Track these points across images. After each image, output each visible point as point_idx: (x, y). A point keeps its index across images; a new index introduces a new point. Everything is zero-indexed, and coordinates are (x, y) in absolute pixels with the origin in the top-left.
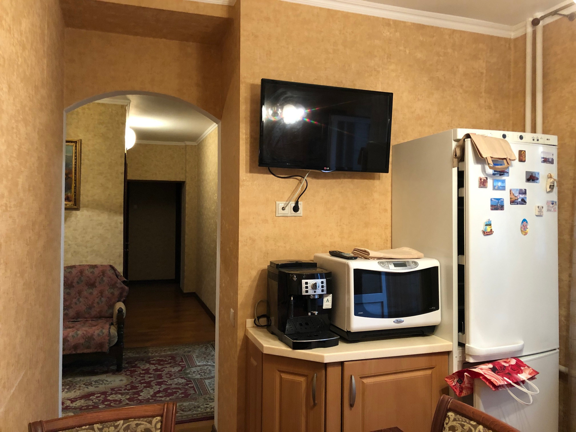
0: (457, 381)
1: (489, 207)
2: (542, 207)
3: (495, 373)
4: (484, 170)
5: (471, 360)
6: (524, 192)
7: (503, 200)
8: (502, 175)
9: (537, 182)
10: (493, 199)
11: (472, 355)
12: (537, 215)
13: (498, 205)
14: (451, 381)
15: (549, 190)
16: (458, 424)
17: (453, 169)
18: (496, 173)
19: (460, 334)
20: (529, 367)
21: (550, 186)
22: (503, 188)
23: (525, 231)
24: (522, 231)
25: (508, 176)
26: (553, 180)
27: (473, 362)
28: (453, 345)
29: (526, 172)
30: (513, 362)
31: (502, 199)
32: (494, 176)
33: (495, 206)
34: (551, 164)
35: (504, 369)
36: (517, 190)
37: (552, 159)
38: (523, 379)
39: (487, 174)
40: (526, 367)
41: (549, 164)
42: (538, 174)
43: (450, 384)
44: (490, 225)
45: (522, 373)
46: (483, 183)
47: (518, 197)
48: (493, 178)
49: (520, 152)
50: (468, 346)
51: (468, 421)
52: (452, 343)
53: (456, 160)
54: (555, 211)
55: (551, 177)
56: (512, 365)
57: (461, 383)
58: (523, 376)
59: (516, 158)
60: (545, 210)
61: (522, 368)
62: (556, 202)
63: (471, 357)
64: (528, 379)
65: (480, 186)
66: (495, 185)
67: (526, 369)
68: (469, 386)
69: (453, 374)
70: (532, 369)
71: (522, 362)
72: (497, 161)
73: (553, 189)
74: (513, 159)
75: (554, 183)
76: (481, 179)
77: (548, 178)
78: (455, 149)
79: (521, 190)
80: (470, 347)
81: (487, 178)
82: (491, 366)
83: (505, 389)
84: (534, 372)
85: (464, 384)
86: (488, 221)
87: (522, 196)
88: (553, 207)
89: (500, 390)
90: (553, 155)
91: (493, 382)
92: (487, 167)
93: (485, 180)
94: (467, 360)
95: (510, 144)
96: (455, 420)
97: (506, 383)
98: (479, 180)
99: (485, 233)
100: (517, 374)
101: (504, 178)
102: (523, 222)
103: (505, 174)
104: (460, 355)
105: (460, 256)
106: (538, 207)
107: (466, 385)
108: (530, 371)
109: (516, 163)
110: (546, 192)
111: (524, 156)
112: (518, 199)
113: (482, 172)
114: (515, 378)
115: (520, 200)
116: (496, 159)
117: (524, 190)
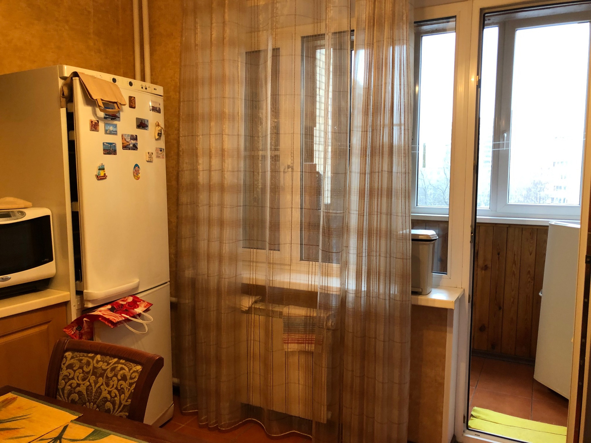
0: (76, 329)
1: (102, 151)
2: (152, 153)
3: (113, 312)
4: (95, 113)
5: (90, 305)
6: (135, 138)
7: (116, 144)
8: (114, 119)
9: (147, 130)
10: (105, 143)
11: (91, 299)
12: (148, 160)
13: (110, 150)
14: (70, 330)
15: (157, 137)
16: (75, 361)
17: (61, 109)
18: (107, 116)
19: (78, 282)
20: (144, 301)
21: (158, 133)
22: (115, 133)
23: (137, 176)
24: (134, 176)
25: (119, 121)
26: (161, 128)
27: (92, 306)
28: (70, 294)
29: (137, 118)
30: (130, 299)
31: (114, 143)
32: (105, 119)
33: (108, 150)
34: (159, 113)
35: (122, 307)
36: (128, 135)
37: (159, 108)
38: (139, 312)
39: (98, 117)
40: (142, 302)
41: (156, 113)
42: (148, 121)
43: (69, 334)
44: (103, 169)
45: (138, 307)
46: (94, 127)
47: (130, 143)
48: (105, 122)
49: (130, 98)
50: (86, 292)
51: (85, 354)
52: (69, 293)
53: (63, 100)
54: (163, 158)
55: (158, 125)
56: (129, 302)
57: (80, 330)
58: (139, 310)
59: (126, 103)
60: (154, 156)
61: (138, 303)
62: (164, 149)
63: (90, 302)
64: (143, 312)
65: (91, 129)
66: (107, 128)
67: (142, 303)
68: (89, 330)
69: (72, 323)
70: (147, 302)
71: (138, 298)
72: (108, 105)
73: (160, 136)
74: (123, 104)
75: (161, 132)
76: (92, 122)
77: (157, 126)
78: (63, 88)
79: (132, 136)
80: (88, 292)
81: (98, 121)
82: (109, 307)
83: (123, 325)
84: (149, 304)
85: (84, 329)
86: (101, 165)
87: (133, 142)
88: (161, 154)
89: (119, 326)
90: (160, 104)
91: (112, 320)
92: (98, 110)
93: (96, 123)
94: (85, 306)
95: (120, 89)
96: (72, 358)
97: (123, 319)
98: (90, 122)
99: (99, 177)
100: (133, 309)
101: (115, 122)
102: (135, 167)
103: (117, 118)
104: (78, 303)
105: (73, 203)
106: (149, 153)
107: (86, 330)
108: (145, 304)
109: (126, 108)
110: (155, 139)
111: (134, 103)
112: (129, 145)
113: (93, 114)
114: (132, 313)
115: (131, 145)
116: (107, 102)
117: (135, 136)
